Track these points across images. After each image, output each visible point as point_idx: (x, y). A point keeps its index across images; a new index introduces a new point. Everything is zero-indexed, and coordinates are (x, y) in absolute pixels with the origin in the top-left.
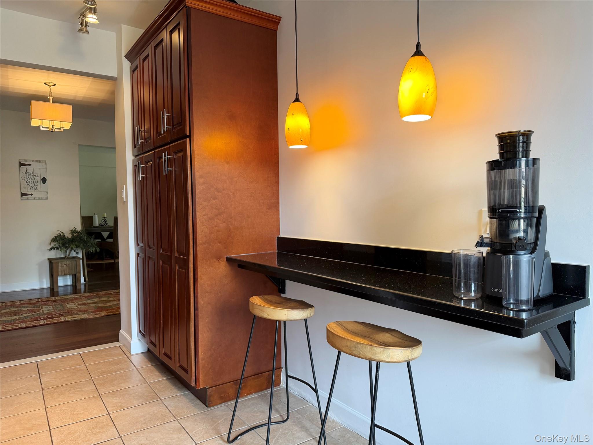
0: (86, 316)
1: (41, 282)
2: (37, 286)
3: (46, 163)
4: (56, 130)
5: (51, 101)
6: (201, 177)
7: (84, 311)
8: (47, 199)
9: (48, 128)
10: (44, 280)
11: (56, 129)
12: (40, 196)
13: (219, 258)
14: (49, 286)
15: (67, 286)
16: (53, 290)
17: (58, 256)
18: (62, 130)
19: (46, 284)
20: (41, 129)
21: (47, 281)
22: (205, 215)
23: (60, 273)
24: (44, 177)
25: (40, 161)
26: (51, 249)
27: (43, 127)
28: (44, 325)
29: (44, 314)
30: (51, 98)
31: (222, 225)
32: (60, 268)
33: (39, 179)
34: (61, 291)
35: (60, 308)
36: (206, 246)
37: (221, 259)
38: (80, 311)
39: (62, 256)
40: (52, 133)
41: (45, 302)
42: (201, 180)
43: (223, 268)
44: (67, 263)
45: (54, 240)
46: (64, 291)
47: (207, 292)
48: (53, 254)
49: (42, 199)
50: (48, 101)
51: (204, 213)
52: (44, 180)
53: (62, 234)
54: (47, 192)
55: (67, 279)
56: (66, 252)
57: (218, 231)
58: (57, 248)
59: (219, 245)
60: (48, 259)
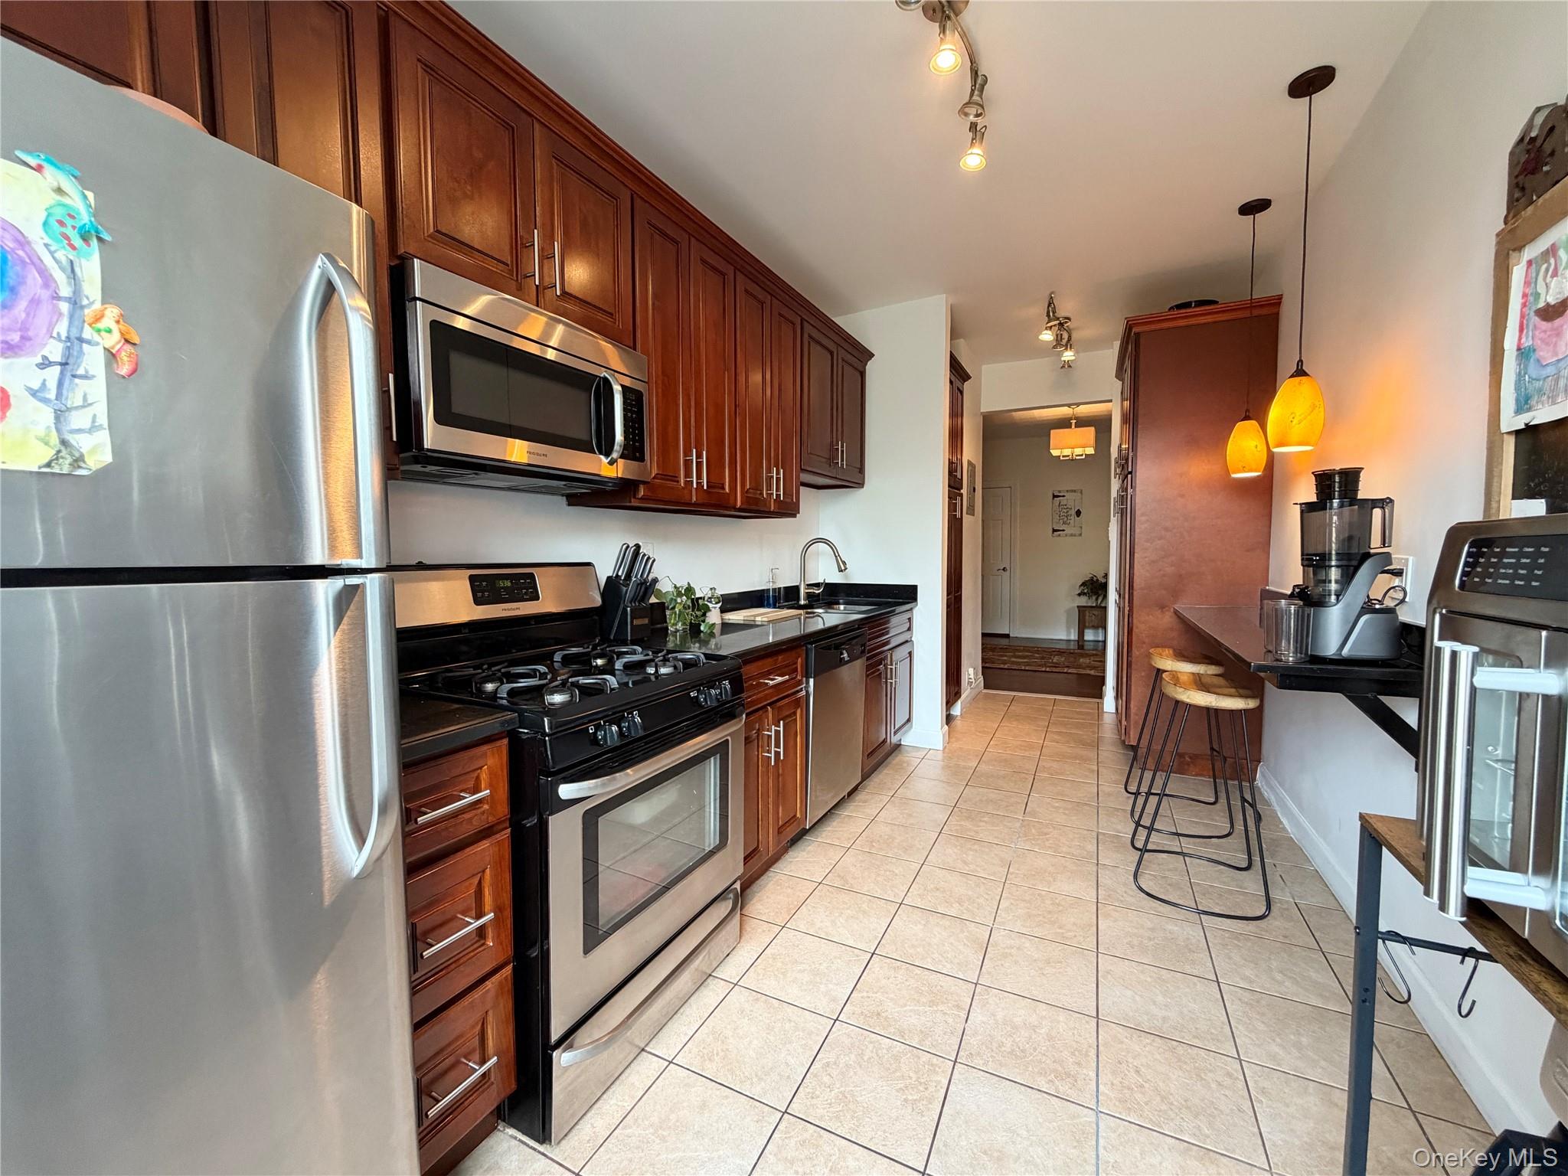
0: (1092, 672)
1: (1069, 633)
2: (1064, 637)
3: (1081, 493)
4: (1077, 458)
5: (1073, 427)
6: (1143, 515)
7: (1095, 667)
8: (1080, 535)
9: (1068, 456)
10: (1072, 631)
11: (1077, 456)
12: (1073, 532)
13: (1162, 607)
14: (1077, 638)
15: (1099, 641)
16: (1081, 641)
17: (1089, 604)
18: (1084, 457)
19: (1074, 636)
20: (1061, 458)
21: (1075, 632)
22: (1146, 557)
23: (1087, 624)
24: (1079, 510)
25: (1075, 491)
26: (1079, 595)
27: (1063, 456)
28: (1045, 671)
29: (1052, 663)
30: (1074, 422)
31: (1170, 570)
32: (1087, 617)
33: (1073, 512)
34: (1088, 646)
35: (1072, 659)
36: (1145, 591)
37: (1167, 608)
38: (1089, 667)
39: (1094, 605)
40: (1072, 461)
41: (1060, 652)
42: (1143, 518)
43: (1167, 619)
44: (1096, 613)
45: (1084, 584)
46: (1094, 646)
47: (1144, 643)
48: (1083, 601)
49: (1075, 536)
50: (1071, 427)
51: (1146, 555)
52: (1078, 513)
53: (1095, 578)
54: (1081, 527)
55: (1098, 633)
56: (1097, 599)
57: (1164, 575)
58: (1084, 594)
59: (1164, 592)
60: (1078, 607)
